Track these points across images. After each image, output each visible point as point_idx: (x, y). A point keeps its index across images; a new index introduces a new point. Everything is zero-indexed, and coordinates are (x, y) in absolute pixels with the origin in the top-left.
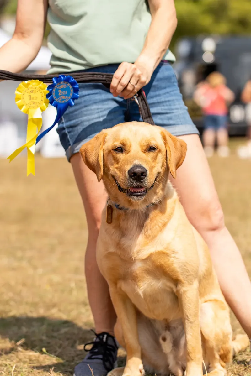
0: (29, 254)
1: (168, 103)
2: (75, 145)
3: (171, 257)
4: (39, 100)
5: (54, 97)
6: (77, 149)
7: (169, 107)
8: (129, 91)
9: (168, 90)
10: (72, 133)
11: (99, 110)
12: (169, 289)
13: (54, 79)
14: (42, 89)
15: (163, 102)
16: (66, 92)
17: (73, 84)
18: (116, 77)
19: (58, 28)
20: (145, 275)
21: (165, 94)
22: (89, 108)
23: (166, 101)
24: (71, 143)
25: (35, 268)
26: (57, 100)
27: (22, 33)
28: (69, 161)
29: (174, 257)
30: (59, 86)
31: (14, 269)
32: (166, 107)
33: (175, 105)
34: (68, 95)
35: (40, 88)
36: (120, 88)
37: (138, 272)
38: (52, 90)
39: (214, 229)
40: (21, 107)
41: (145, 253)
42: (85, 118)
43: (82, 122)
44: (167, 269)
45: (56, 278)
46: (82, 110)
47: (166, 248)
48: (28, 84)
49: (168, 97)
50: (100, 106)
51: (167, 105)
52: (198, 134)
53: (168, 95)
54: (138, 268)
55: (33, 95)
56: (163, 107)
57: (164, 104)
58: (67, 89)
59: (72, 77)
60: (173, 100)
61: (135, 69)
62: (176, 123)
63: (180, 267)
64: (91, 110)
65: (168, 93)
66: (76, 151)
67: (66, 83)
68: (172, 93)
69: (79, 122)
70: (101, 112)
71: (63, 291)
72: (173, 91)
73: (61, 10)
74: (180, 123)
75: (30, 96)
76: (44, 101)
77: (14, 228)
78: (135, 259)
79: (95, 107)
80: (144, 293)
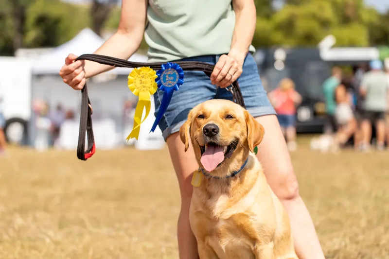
0: (125, 225)
1: (251, 88)
2: (172, 126)
3: (250, 219)
6: (174, 130)
7: (253, 91)
8: (227, 80)
9: (250, 76)
10: (169, 116)
11: (193, 96)
12: (247, 247)
13: (162, 66)
14: (152, 75)
15: (247, 87)
16: (172, 78)
17: (179, 71)
18: (217, 68)
20: (227, 233)
22: (184, 94)
23: (249, 86)
24: (169, 124)
25: (131, 236)
26: (164, 84)
28: (166, 141)
29: (253, 219)
30: (168, 72)
31: (112, 237)
32: (249, 91)
33: (257, 89)
35: (150, 74)
36: (220, 77)
37: (221, 230)
38: (160, 76)
39: (290, 198)
40: (133, 90)
41: (228, 214)
42: (181, 103)
43: (178, 106)
44: (247, 229)
45: (149, 245)
46: (178, 96)
47: (247, 211)
48: (140, 70)
49: (250, 83)
50: (193, 92)
51: (250, 90)
52: (276, 115)
53: (250, 81)
54: (221, 226)
55: (143, 80)
56: (246, 91)
57: (248, 88)
59: (179, 65)
60: (255, 85)
61: (234, 62)
62: (258, 105)
63: (258, 228)
64: (186, 95)
65: (251, 79)
66: (173, 132)
67: (173, 69)
68: (254, 79)
69: (176, 106)
70: (194, 97)
71: (155, 256)
72: (255, 77)
73: (161, 10)
74: (262, 105)
75: (141, 80)
76: (153, 85)
78: (218, 219)
79: (189, 93)
80: (226, 248)
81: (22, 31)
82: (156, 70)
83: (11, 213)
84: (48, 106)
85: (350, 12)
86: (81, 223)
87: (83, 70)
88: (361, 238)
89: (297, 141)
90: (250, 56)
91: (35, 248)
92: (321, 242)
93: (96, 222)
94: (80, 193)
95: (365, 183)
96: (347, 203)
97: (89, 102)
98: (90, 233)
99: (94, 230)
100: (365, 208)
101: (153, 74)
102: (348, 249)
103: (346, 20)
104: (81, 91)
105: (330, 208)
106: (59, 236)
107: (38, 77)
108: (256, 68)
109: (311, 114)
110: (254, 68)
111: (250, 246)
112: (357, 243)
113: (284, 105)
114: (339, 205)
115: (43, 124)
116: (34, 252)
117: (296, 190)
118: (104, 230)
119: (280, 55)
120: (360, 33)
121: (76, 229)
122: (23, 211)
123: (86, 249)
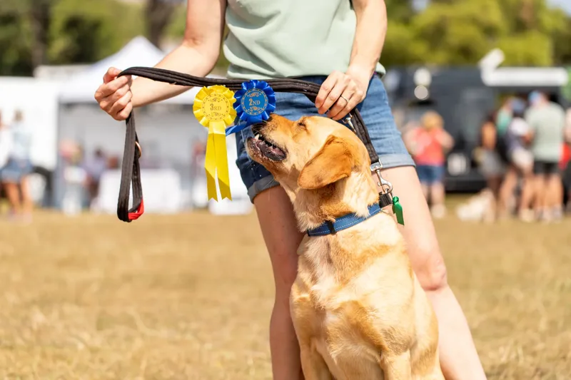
0: (194, 325)
1: (378, 126)
4: (223, 111)
5: (244, 108)
6: (265, 186)
7: (380, 131)
8: (340, 107)
9: (377, 109)
13: (243, 84)
14: (228, 98)
16: (258, 102)
17: (268, 92)
18: (324, 88)
19: (238, 31)
21: (374, 114)
23: (375, 124)
25: (202, 342)
26: (246, 111)
27: (194, 39)
28: (253, 202)
29: (373, 316)
30: (251, 93)
31: (175, 343)
32: (376, 131)
33: (386, 128)
34: (261, 105)
35: (225, 95)
36: (328, 103)
38: (241, 99)
39: (433, 288)
40: (200, 118)
44: (366, 331)
45: (229, 355)
48: (211, 90)
49: (377, 118)
51: (376, 129)
52: (414, 166)
53: (377, 115)
54: (330, 323)
55: (216, 104)
56: (372, 131)
58: (261, 98)
59: (267, 84)
60: (383, 123)
61: (349, 80)
62: (389, 151)
65: (378, 113)
66: (263, 188)
67: (258, 90)
68: (383, 113)
71: (237, 370)
72: (384, 111)
73: (244, 9)
74: (393, 151)
75: (212, 105)
76: (229, 112)
77: (174, 295)
80: (339, 358)
81: (45, 39)
82: (233, 90)
83: (28, 305)
84: (82, 151)
85: (525, 15)
86: (130, 322)
87: (130, 90)
88: (540, 346)
89: (446, 204)
90: (377, 79)
91: (61, 357)
92: (480, 353)
93: (152, 321)
94: (128, 278)
95: (546, 267)
96: (519, 295)
97: (137, 140)
98: (143, 336)
99: (149, 332)
100: (546, 304)
101: (230, 95)
102: (521, 362)
103: (520, 27)
104: (125, 121)
105: (494, 302)
106: (98, 341)
107: (67, 106)
108: (385, 96)
109: (467, 164)
110: (383, 97)
111: (374, 358)
112: (534, 354)
113: (427, 151)
114: (508, 298)
115: (75, 176)
116: (60, 363)
117: (443, 277)
118: (163, 333)
119: (423, 78)
120: (541, 46)
121: (122, 330)
122: (45, 303)
123: (136, 360)
